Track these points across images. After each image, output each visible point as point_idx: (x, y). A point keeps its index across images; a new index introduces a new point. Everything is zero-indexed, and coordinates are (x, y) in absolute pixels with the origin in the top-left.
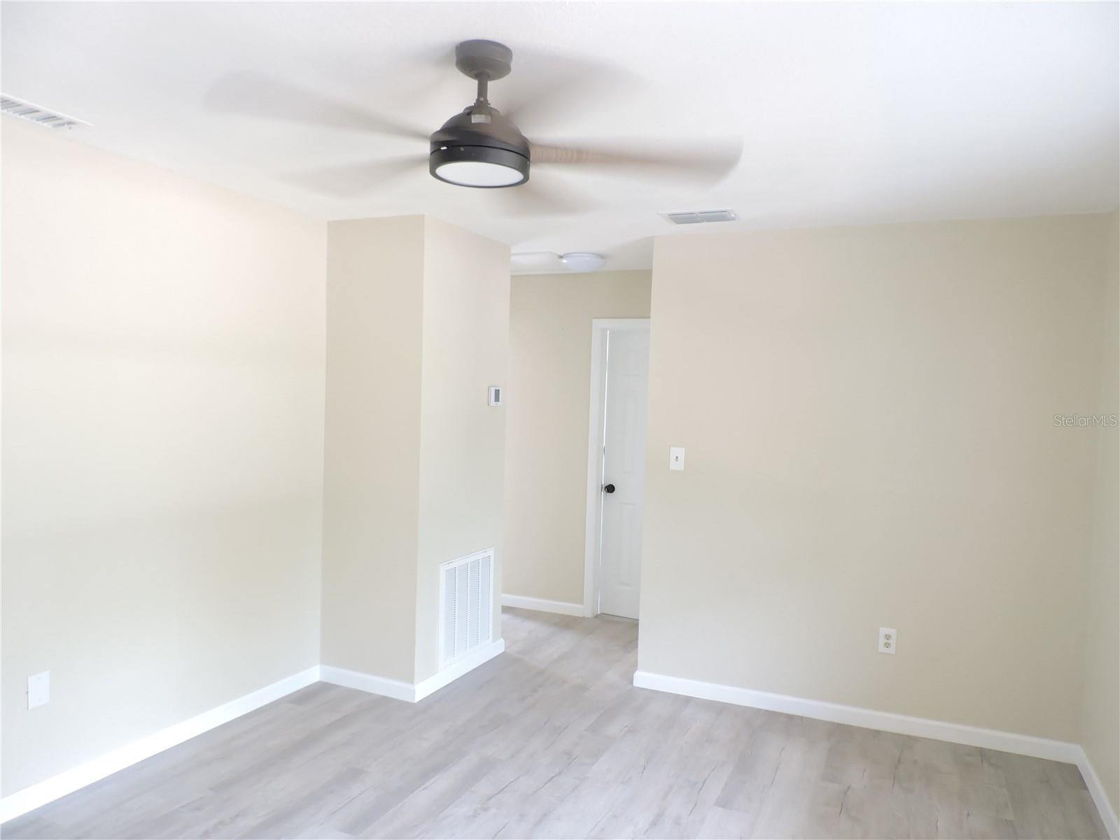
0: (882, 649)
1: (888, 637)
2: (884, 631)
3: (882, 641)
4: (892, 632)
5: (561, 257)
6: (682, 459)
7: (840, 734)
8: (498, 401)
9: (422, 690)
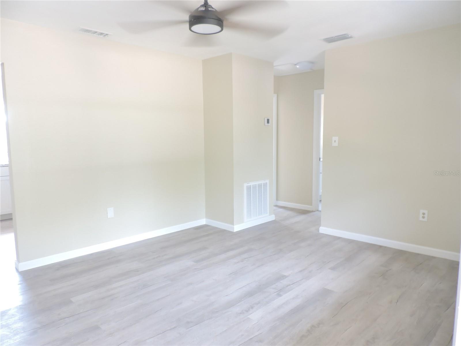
0: (421, 219)
1: (424, 214)
2: (422, 211)
3: (421, 215)
4: (426, 212)
5: (296, 65)
6: (337, 141)
7: (399, 254)
8: (269, 123)
9: (237, 228)
